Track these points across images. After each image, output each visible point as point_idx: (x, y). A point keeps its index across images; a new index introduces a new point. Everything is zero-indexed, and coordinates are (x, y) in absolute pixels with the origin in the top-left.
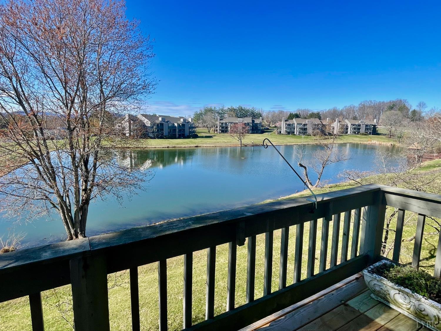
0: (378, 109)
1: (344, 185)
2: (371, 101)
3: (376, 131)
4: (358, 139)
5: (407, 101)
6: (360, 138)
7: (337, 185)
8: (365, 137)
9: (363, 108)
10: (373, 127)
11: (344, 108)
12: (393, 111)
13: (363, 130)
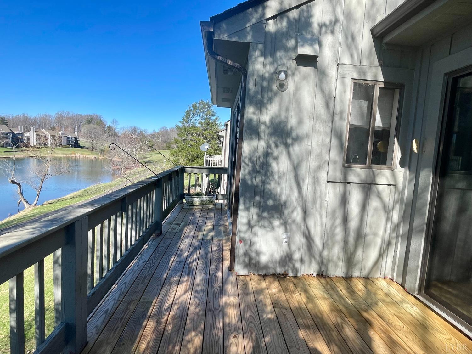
0: (77, 122)
1: (66, 199)
2: (68, 112)
3: (78, 144)
4: (60, 152)
5: (102, 117)
6: (62, 150)
7: (58, 200)
8: (67, 150)
9: (60, 118)
10: (75, 139)
11: (38, 116)
12: (91, 125)
13: (64, 142)
